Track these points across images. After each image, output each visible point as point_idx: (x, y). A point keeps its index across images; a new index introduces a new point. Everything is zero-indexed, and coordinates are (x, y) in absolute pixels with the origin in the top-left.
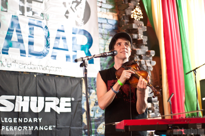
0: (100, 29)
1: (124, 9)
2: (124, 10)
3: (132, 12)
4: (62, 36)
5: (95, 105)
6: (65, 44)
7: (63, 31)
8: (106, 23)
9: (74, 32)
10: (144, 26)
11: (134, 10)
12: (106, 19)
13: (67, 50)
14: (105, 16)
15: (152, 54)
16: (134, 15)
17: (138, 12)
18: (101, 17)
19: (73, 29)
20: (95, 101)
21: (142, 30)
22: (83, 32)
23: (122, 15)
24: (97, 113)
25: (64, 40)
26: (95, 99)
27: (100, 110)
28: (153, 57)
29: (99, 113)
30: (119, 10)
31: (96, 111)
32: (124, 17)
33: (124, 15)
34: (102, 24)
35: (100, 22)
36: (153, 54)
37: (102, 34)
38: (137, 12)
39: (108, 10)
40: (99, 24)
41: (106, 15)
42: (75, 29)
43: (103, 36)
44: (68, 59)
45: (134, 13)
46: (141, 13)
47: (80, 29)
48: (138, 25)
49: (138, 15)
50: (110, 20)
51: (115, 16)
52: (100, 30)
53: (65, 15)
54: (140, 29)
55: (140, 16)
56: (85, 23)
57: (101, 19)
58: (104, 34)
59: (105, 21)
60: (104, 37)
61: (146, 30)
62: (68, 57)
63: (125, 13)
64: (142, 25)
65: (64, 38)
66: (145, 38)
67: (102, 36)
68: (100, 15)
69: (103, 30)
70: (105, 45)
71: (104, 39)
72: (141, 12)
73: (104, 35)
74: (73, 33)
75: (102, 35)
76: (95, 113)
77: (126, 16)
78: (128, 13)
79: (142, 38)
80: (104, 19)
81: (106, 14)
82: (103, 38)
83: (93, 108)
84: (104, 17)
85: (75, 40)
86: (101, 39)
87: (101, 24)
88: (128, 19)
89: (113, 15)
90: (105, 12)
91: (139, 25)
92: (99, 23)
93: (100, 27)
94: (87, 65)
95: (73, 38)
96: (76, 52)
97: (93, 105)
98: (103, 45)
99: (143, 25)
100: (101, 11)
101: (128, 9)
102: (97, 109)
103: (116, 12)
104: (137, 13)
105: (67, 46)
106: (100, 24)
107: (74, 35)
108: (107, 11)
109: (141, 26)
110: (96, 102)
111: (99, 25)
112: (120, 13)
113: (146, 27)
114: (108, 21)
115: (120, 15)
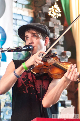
0: (14, 25)
1: (40, 5)
2: (41, 7)
3: (50, 9)
5: (5, 106)
8: (21, 20)
10: (61, 26)
11: (53, 7)
12: (21, 15)
15: (67, 55)
16: (52, 12)
17: (57, 9)
18: (16, 13)
20: (5, 101)
21: (58, 29)
23: (38, 12)
24: (6, 114)
26: (5, 100)
27: (10, 111)
28: (69, 58)
29: (9, 114)
30: (35, 6)
31: (6, 112)
32: (41, 14)
33: (40, 12)
34: (16, 20)
35: (15, 18)
36: (69, 55)
38: (55, 9)
39: (24, 6)
41: (21, 11)
45: (52, 10)
48: (55, 23)
51: (31, 12)
52: (14, 26)
54: (56, 28)
55: (58, 14)
57: (16, 15)
59: (20, 18)
61: (63, 29)
63: (42, 10)
64: (58, 24)
68: (15, 11)
70: (19, 42)
72: (60, 10)
76: (5, 115)
77: (42, 13)
78: (44, 10)
80: (19, 15)
83: (2, 109)
84: (19, 13)
87: (15, 21)
88: (44, 16)
90: (21, 8)
91: (56, 24)
92: (14, 19)
93: (14, 24)
97: (3, 106)
98: (17, 43)
99: (60, 24)
100: (16, 7)
101: (45, 6)
102: (6, 110)
103: (32, 9)
104: (56, 11)
106: (15, 20)
108: (22, 6)
109: (58, 25)
110: (6, 103)
111: (14, 21)
112: (36, 10)
113: (63, 26)
114: (24, 17)
115: (36, 12)
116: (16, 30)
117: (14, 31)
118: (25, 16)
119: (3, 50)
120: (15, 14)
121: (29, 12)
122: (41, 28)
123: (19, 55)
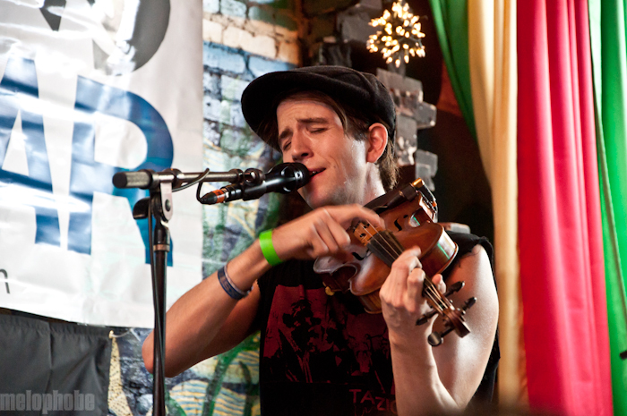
0: (208, 99)
1: (332, 9)
2: (333, 15)
3: (375, 23)
4: (24, 113)
6: (37, 154)
7: (33, 91)
8: (242, 74)
9: (82, 100)
10: (426, 105)
11: (387, 14)
12: (240, 51)
13: (47, 187)
14: (235, 38)
16: (384, 39)
17: (406, 24)
18: (216, 40)
19: (80, 86)
21: (413, 118)
22: (126, 106)
23: (319, 40)
25: (36, 133)
30: (306, 15)
32: (331, 49)
33: (331, 40)
34: (219, 73)
35: (213, 64)
37: (217, 127)
39: (252, 11)
40: (207, 76)
41: (241, 32)
42: (89, 84)
43: (221, 134)
44: (48, 230)
45: (382, 28)
46: (417, 31)
47: (114, 89)
48: (398, 93)
49: (402, 40)
50: (260, 61)
51: (288, 42)
52: (209, 104)
53: (44, 11)
54: (403, 115)
55: (412, 45)
56: (140, 61)
57: (219, 51)
58: (226, 126)
59: (237, 64)
60: (226, 142)
61: (433, 123)
62: (45, 222)
63: (337, 33)
64: (414, 97)
65: (33, 126)
66: (427, 161)
67: (218, 136)
68: (212, 30)
69: (224, 103)
71: (225, 150)
72: (418, 26)
73: (226, 132)
74: (79, 106)
75: (215, 129)
77: (340, 43)
78: (350, 34)
79: (412, 162)
80: (230, 50)
81: (244, 29)
82: (219, 145)
84: (234, 45)
85: (88, 141)
86: (211, 148)
87: (215, 77)
88: (349, 61)
89: (278, 34)
90: (240, 21)
91: (403, 95)
92: (206, 68)
93: (207, 92)
94: (168, 209)
95: (80, 131)
96: (88, 197)
99: (420, 98)
100: (219, 13)
101: (351, 14)
103: (291, 26)
104: (399, 30)
105: (47, 165)
106: (211, 74)
107: (82, 117)
108: (247, 12)
109: (412, 102)
111: (208, 81)
112: (309, 32)
113: (433, 107)
114: (253, 61)
115: (310, 39)
116: (216, 122)
117: (206, 124)
118: (257, 56)
119: (180, 176)
120: (212, 45)
121: (279, 38)
122: (342, 82)
123: (228, 235)
